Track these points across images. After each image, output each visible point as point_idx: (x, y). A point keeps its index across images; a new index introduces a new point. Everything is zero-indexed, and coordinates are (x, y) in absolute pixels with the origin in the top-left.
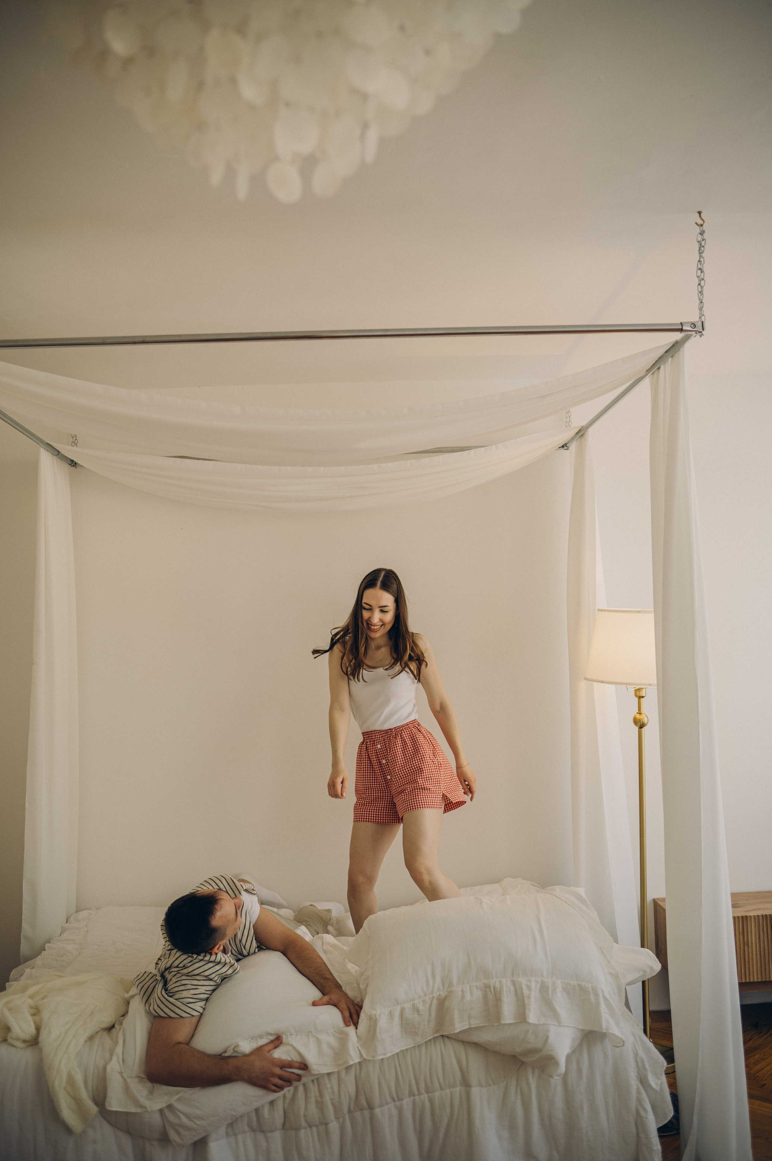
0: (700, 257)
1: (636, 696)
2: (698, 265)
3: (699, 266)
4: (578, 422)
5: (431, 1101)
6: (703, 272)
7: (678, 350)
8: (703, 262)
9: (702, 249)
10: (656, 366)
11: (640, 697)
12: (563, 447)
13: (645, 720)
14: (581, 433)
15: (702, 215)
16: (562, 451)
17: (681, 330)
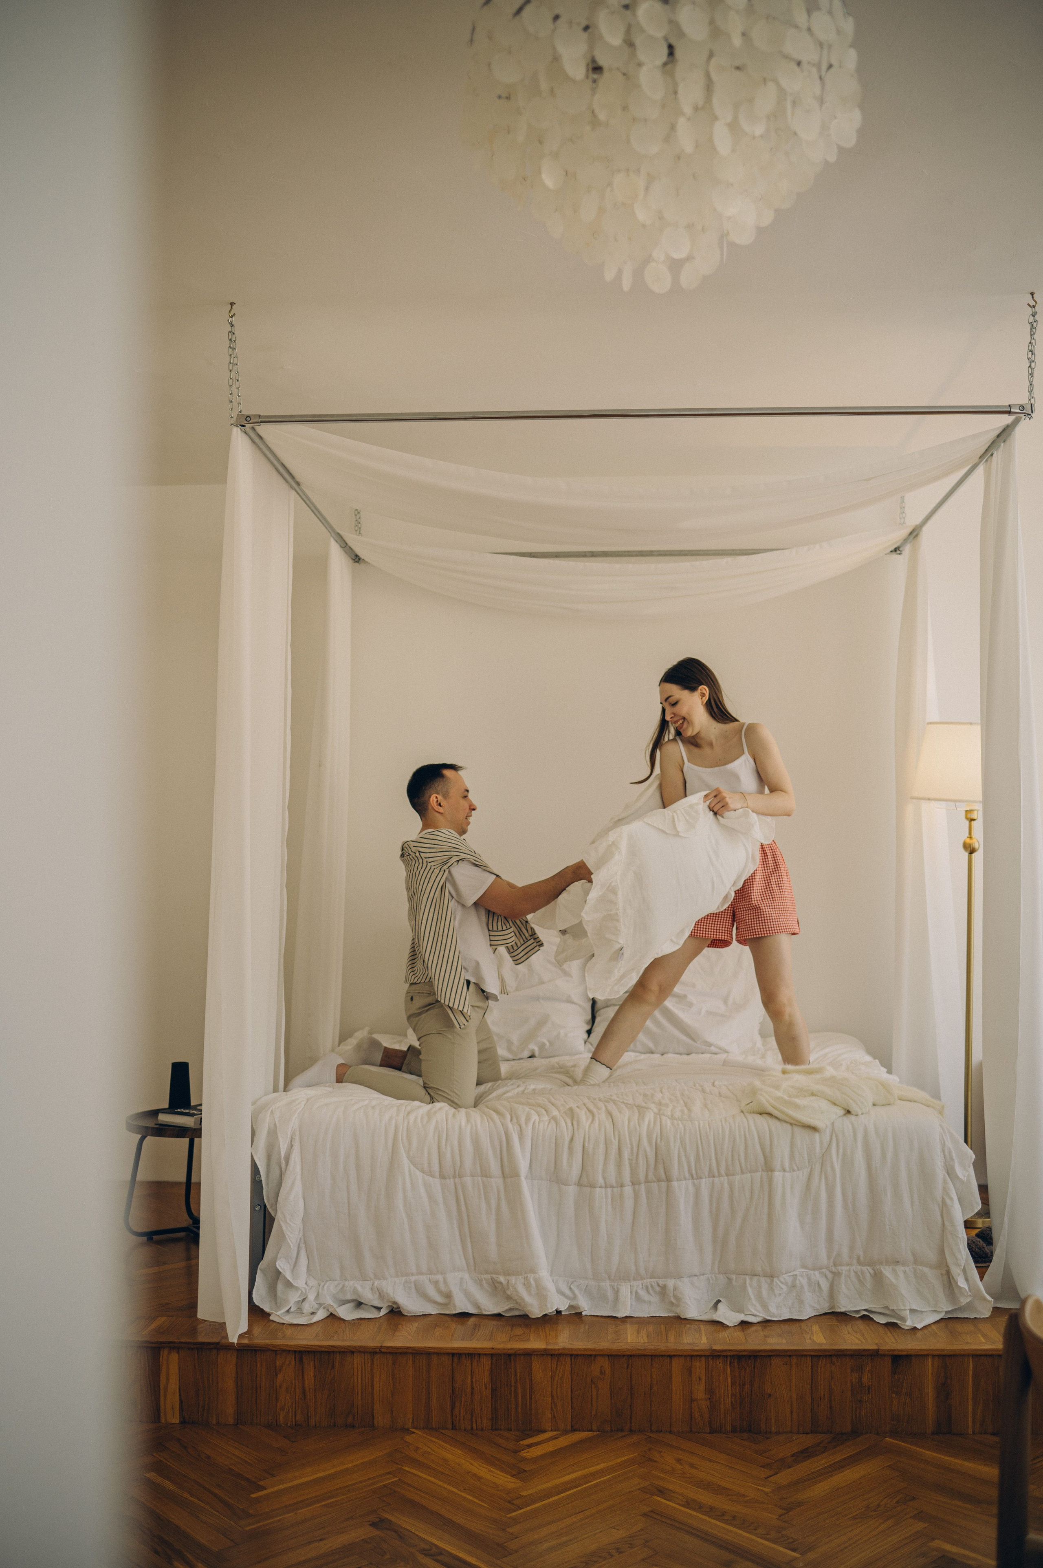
0: (1031, 338)
1: (967, 818)
2: (1029, 347)
3: (1030, 348)
4: (913, 520)
5: (731, 1185)
6: (1034, 353)
7: (1010, 435)
8: (1034, 344)
9: (1034, 330)
10: (988, 453)
11: (972, 820)
12: (895, 550)
13: (976, 846)
14: (914, 534)
15: (1034, 296)
16: (895, 556)
17: (1009, 412)
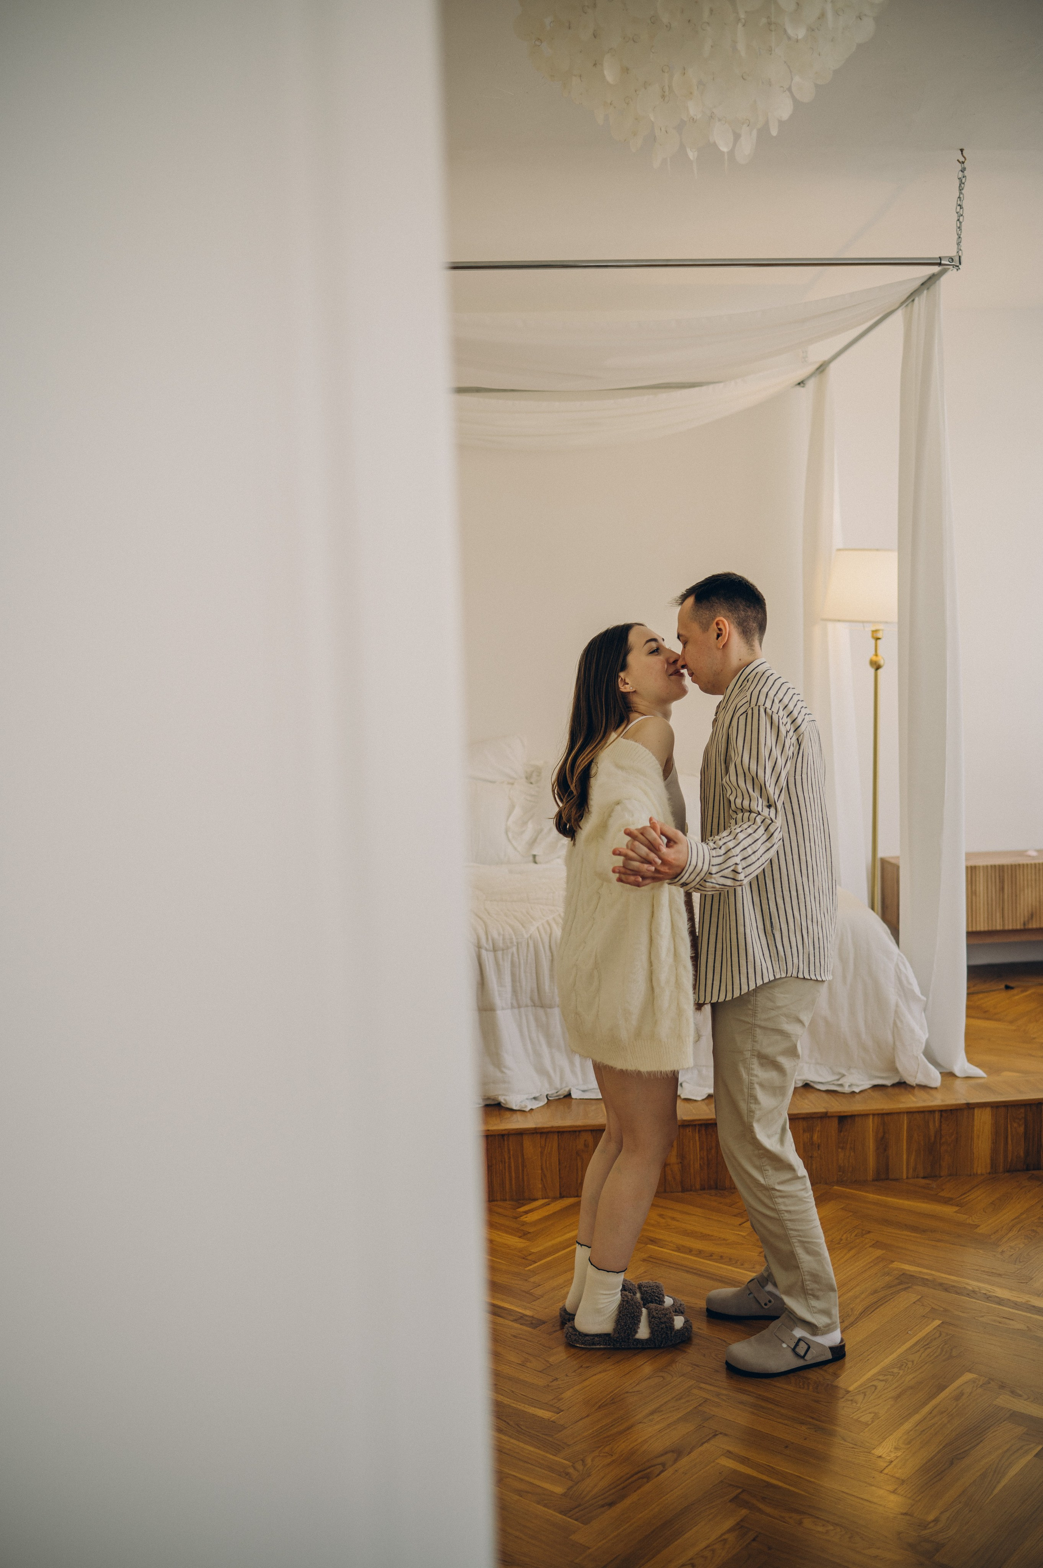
0: (960, 193)
1: (873, 637)
2: (957, 201)
3: (959, 203)
4: (820, 357)
6: (963, 208)
7: (935, 282)
8: (962, 199)
9: (963, 185)
10: (912, 297)
11: (877, 639)
12: (799, 384)
13: (882, 662)
14: (822, 368)
15: (964, 152)
16: (798, 388)
17: (940, 264)
